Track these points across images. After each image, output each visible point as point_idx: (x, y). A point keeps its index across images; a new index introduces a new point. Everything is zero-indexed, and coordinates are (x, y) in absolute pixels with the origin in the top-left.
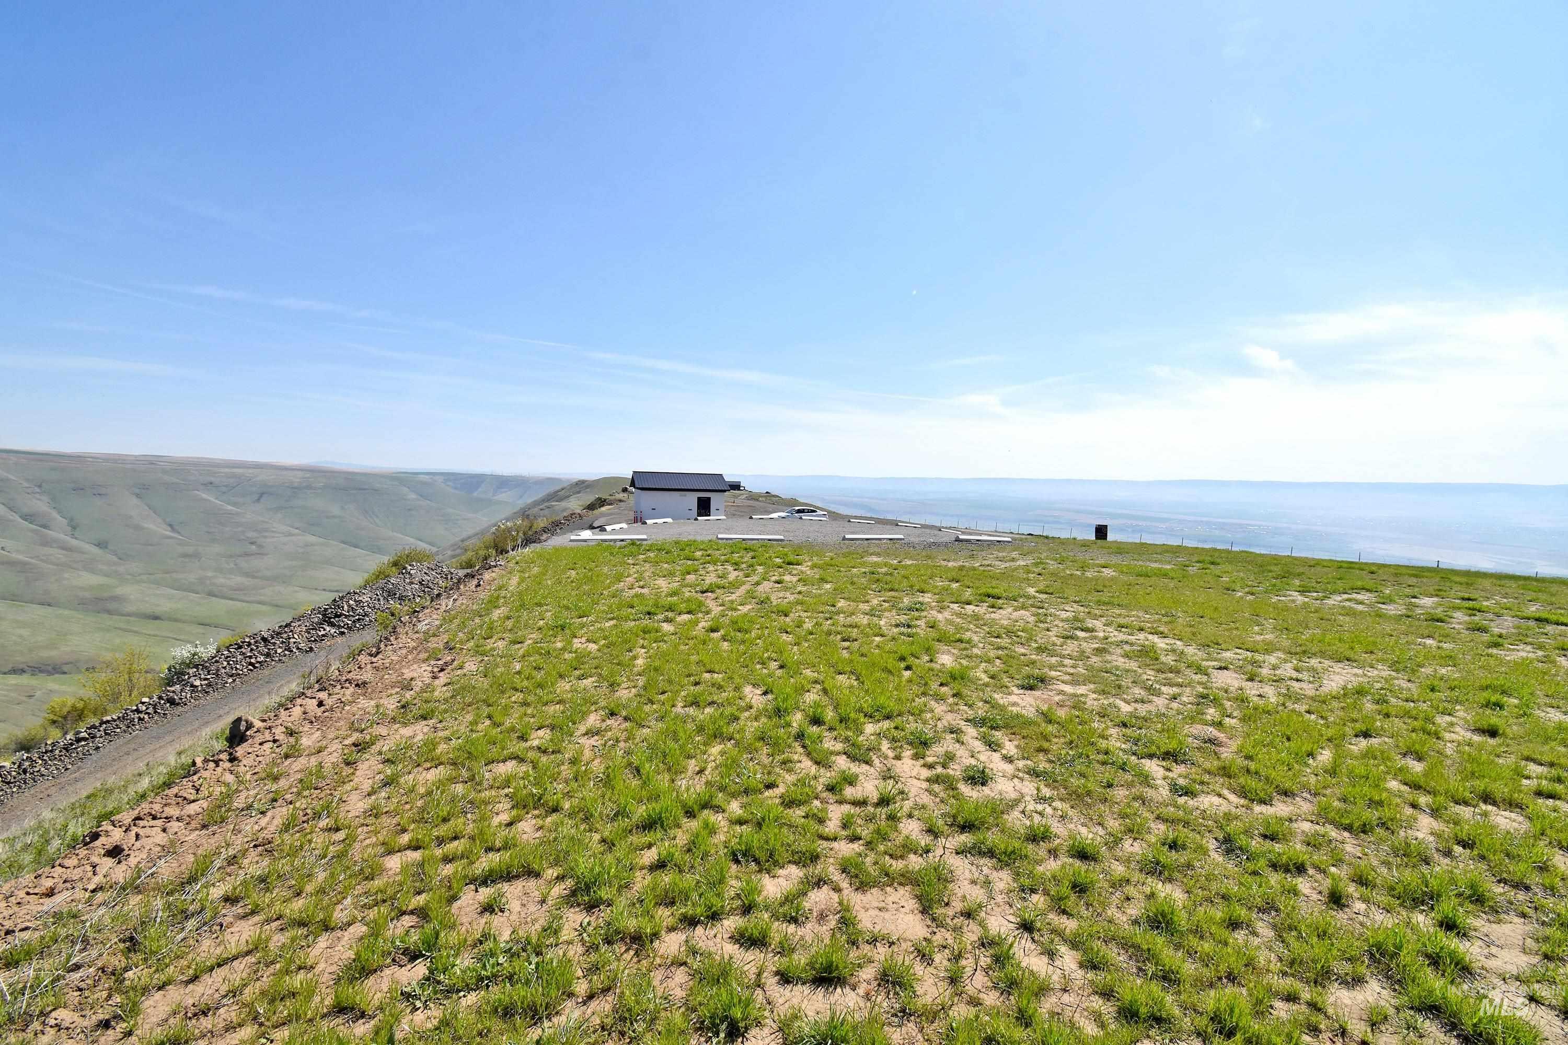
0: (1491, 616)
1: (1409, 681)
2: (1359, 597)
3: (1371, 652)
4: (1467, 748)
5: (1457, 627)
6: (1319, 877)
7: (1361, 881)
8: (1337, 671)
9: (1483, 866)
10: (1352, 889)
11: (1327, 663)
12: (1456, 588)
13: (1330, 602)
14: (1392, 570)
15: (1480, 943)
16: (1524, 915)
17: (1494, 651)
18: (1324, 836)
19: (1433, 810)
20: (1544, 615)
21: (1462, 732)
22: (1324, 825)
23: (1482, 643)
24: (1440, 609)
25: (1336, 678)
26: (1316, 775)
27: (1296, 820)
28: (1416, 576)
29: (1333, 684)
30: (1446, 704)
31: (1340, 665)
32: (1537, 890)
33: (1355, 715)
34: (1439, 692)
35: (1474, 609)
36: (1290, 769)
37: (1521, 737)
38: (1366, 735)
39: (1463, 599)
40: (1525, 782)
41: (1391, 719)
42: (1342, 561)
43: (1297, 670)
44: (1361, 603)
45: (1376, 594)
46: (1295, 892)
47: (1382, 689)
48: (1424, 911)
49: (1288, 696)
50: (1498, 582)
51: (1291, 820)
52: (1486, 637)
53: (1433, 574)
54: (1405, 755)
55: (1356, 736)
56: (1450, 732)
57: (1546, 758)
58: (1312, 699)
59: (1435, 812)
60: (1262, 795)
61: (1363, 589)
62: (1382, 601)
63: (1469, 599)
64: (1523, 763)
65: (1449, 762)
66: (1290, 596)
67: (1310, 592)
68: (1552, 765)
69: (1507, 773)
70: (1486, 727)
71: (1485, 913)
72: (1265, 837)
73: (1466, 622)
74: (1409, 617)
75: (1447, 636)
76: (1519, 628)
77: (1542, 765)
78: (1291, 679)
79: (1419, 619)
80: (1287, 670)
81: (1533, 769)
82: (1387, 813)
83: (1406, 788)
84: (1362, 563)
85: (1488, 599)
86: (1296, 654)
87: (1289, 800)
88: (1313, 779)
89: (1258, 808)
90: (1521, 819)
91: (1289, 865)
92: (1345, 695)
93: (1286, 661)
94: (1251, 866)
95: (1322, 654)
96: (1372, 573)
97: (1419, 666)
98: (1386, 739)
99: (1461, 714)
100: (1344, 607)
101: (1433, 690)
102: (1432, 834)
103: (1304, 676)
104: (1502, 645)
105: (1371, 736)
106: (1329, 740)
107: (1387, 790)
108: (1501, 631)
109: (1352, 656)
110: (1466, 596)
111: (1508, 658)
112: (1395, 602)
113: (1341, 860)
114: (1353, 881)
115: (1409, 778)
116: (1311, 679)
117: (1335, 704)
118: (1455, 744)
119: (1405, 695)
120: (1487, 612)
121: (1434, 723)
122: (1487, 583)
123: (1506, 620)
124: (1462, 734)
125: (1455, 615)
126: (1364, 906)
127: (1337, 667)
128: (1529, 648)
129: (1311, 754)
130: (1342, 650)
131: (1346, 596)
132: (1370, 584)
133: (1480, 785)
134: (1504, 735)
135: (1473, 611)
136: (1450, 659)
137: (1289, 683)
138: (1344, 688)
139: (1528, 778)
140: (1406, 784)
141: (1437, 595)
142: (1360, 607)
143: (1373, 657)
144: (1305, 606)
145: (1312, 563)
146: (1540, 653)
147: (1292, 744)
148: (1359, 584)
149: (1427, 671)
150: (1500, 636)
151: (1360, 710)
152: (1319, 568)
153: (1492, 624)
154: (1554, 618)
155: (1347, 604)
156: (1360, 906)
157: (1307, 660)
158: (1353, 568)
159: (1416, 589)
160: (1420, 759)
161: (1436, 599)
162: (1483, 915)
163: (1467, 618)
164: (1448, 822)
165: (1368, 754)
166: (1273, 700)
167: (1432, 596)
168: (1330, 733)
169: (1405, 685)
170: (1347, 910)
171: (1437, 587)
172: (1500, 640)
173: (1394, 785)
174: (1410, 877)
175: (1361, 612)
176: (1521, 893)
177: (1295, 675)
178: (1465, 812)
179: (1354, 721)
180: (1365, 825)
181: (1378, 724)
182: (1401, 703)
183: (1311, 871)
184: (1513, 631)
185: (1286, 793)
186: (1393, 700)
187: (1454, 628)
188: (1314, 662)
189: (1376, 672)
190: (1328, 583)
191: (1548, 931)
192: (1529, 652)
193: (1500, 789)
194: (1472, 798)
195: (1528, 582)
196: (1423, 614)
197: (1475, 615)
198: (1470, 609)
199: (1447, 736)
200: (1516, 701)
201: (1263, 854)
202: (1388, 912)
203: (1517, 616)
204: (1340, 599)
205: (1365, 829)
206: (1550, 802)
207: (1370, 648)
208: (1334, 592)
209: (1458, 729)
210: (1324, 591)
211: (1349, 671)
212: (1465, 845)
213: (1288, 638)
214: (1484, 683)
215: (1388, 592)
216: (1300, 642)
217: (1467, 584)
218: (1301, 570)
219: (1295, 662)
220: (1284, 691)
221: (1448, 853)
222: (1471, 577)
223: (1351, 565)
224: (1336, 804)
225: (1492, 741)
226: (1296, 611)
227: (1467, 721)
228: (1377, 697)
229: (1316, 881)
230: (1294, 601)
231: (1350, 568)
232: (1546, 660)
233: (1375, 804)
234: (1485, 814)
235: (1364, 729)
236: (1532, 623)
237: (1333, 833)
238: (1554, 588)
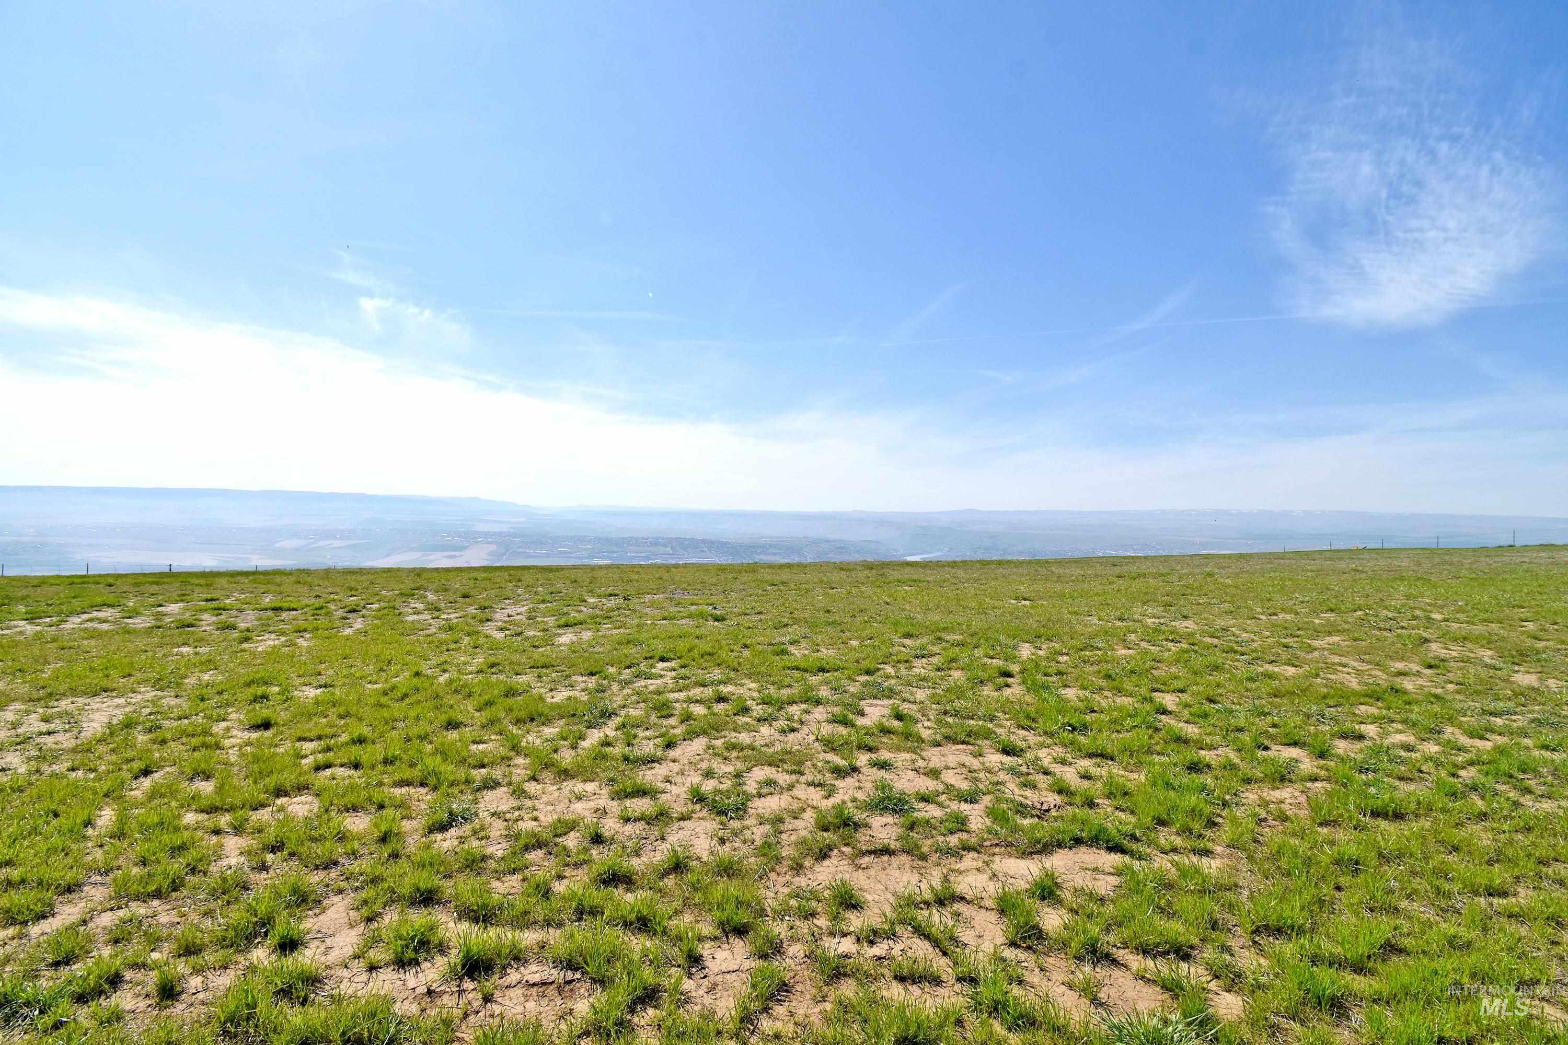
0: (234, 613)
1: (177, 696)
2: (101, 615)
3: (130, 675)
4: (248, 748)
5: (208, 628)
6: (139, 976)
7: (189, 950)
8: (95, 707)
9: (295, 863)
10: (182, 967)
11: (81, 701)
12: (197, 590)
13: (68, 626)
14: (130, 580)
15: (316, 943)
16: (340, 891)
17: (245, 646)
18: (131, 920)
19: (235, 828)
20: (278, 605)
21: (240, 734)
22: (127, 906)
23: (234, 640)
24: (188, 614)
25: (97, 716)
26: (101, 846)
27: (91, 918)
28: (157, 583)
29: (95, 725)
30: (218, 710)
31: (97, 699)
32: (344, 861)
33: (130, 754)
34: (209, 699)
35: (219, 609)
36: (67, 854)
37: (291, 721)
38: (146, 772)
39: (207, 600)
40: (304, 761)
41: (168, 745)
42: (72, 576)
43: (46, 720)
44: (105, 621)
45: (120, 609)
46: (117, 1016)
47: (151, 714)
48: (259, 943)
49: (41, 758)
50: (233, 580)
51: (85, 922)
52: (235, 634)
53: (172, 580)
54: (191, 779)
55: (136, 778)
56: (229, 737)
57: (313, 734)
58: (74, 751)
59: (238, 830)
60: (38, 908)
61: (104, 605)
62: (127, 615)
63: (212, 600)
64: (298, 744)
65: (236, 768)
66: (16, 627)
67: (40, 618)
68: (319, 738)
69: (288, 760)
70: (259, 722)
71: (310, 909)
72: (56, 964)
73: (214, 623)
74: (159, 627)
75: (202, 640)
76: (260, 619)
77: (312, 740)
78: (41, 734)
79: (170, 628)
80: (33, 724)
81: (308, 747)
82: (193, 854)
83: (205, 816)
84: (94, 576)
85: (228, 597)
86: (39, 700)
87: (74, 896)
88: (99, 854)
89: (35, 930)
90: (310, 798)
91: (101, 985)
92: (112, 734)
93: (28, 713)
94: (48, 1020)
95: (74, 692)
96: (110, 585)
97: (182, 678)
98: (168, 769)
99: (234, 716)
100: (86, 629)
101: (202, 700)
102: (241, 853)
103: (56, 725)
104: (251, 639)
105: (152, 772)
106: (106, 795)
107: (187, 828)
108: (247, 625)
109: (109, 686)
110: (209, 596)
111: (260, 649)
112: (142, 615)
113: (159, 939)
114: (180, 956)
115: (204, 803)
116: (67, 727)
117: (102, 749)
118: (236, 749)
119: (176, 713)
120: (231, 609)
121: (211, 735)
122: (223, 581)
123: (248, 614)
124: (239, 736)
125: (203, 617)
126: (200, 979)
127: (95, 703)
128: (273, 636)
129: (88, 823)
130: (96, 682)
131: (85, 616)
132: (111, 599)
133: (271, 782)
134: (276, 723)
135: (219, 610)
136: (209, 664)
137: (38, 740)
138: (110, 725)
139: (306, 756)
140: (202, 811)
141: (182, 601)
142: (105, 627)
143: (132, 679)
144: (38, 636)
145: (35, 582)
146: (283, 639)
147: (62, 820)
148: (99, 600)
149: (190, 681)
150: (248, 630)
151: (133, 746)
152: (45, 588)
153: (238, 620)
154: (285, 605)
155: (90, 624)
156: (195, 982)
157: (56, 704)
158: (88, 583)
159: (160, 597)
160: (207, 777)
161: (181, 605)
162: (310, 913)
163: (214, 618)
164: (253, 833)
165: (154, 794)
166: (23, 770)
167: (177, 602)
168: (105, 786)
169: (173, 702)
170: (184, 996)
171: (180, 592)
172: (249, 634)
173: (190, 818)
174: (237, 915)
175: (107, 632)
176: (333, 870)
177: (44, 727)
178: (263, 815)
179: (129, 761)
180: (174, 881)
181: (157, 755)
182: (176, 724)
183: (128, 975)
184: (256, 623)
185: (69, 890)
186: (166, 724)
187: (205, 631)
188: (65, 704)
189: (139, 697)
190: (60, 604)
191: (363, 895)
192: (274, 640)
193: (288, 778)
194: (267, 799)
195: (257, 576)
196: (172, 622)
197: (221, 614)
198: (215, 609)
199: (227, 743)
200: (277, 689)
201: (60, 994)
202: (226, 968)
203: (256, 609)
204: (79, 620)
205: (176, 886)
206: (328, 772)
207: (127, 671)
208: (71, 614)
209: (235, 732)
210: (59, 614)
211: (110, 703)
212: (273, 850)
213: (24, 682)
214: (247, 679)
215: (131, 604)
216: (42, 684)
217: (207, 585)
218: (24, 592)
219: (41, 711)
220: (35, 753)
221: (263, 867)
222: (209, 577)
223: (84, 580)
224: (135, 871)
225: (268, 734)
226: (28, 645)
227: (241, 722)
228: (148, 725)
229: (138, 984)
230: (21, 633)
231: (83, 583)
232: (291, 644)
233: (181, 849)
234: (282, 809)
235: (143, 767)
236: (270, 613)
237: (139, 909)
238: (278, 579)
